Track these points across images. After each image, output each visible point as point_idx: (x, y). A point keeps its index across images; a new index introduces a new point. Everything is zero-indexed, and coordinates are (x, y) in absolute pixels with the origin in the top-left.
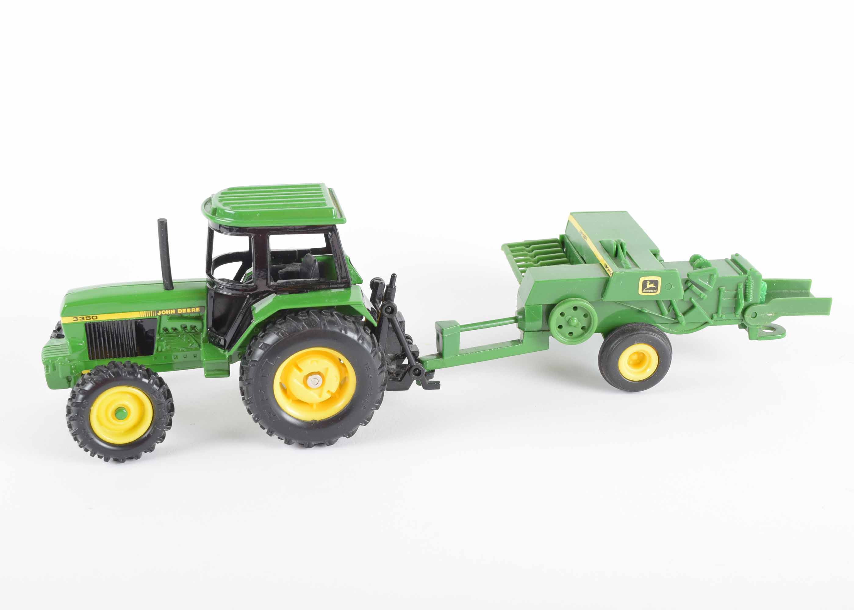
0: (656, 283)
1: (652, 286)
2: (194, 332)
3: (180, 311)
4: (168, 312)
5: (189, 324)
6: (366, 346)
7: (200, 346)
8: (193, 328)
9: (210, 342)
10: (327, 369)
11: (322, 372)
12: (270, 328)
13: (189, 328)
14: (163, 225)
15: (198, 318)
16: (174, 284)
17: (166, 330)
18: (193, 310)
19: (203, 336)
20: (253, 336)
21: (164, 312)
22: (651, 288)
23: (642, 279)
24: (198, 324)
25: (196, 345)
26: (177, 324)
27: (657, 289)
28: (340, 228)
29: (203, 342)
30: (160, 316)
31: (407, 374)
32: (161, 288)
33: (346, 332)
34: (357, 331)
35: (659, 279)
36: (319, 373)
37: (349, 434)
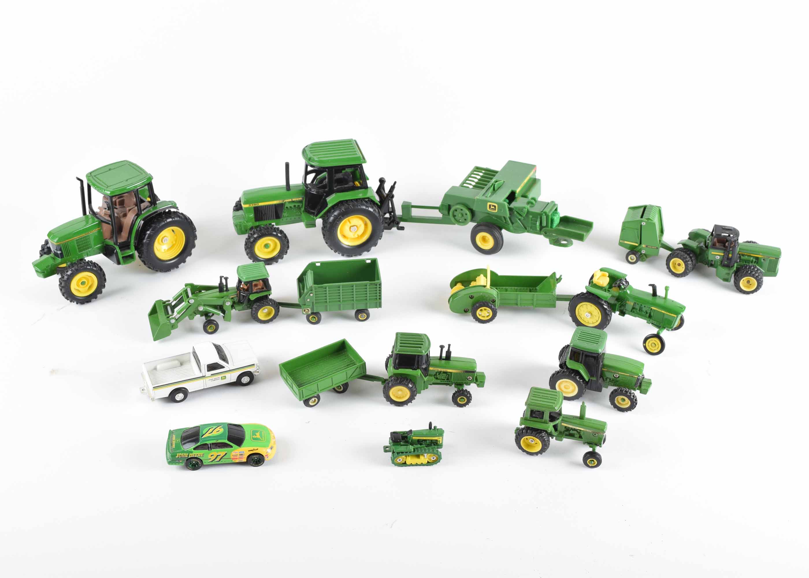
0: (495, 207)
1: (493, 207)
2: (299, 208)
3: (293, 200)
4: (288, 200)
5: (297, 205)
6: (376, 214)
7: (301, 213)
8: (299, 206)
9: (306, 211)
10: (360, 225)
11: (358, 226)
12: (336, 208)
13: (297, 206)
14: (287, 165)
15: (300, 202)
16: (291, 188)
17: (287, 207)
18: (299, 199)
19: (303, 209)
20: (329, 211)
21: (287, 201)
22: (492, 209)
23: (489, 204)
24: (300, 205)
25: (300, 213)
26: (292, 205)
27: (495, 209)
28: (363, 165)
29: (303, 212)
30: (285, 202)
31: (392, 223)
32: (284, 190)
33: (368, 208)
34: (372, 208)
35: (496, 205)
36: (357, 226)
37: (368, 251)
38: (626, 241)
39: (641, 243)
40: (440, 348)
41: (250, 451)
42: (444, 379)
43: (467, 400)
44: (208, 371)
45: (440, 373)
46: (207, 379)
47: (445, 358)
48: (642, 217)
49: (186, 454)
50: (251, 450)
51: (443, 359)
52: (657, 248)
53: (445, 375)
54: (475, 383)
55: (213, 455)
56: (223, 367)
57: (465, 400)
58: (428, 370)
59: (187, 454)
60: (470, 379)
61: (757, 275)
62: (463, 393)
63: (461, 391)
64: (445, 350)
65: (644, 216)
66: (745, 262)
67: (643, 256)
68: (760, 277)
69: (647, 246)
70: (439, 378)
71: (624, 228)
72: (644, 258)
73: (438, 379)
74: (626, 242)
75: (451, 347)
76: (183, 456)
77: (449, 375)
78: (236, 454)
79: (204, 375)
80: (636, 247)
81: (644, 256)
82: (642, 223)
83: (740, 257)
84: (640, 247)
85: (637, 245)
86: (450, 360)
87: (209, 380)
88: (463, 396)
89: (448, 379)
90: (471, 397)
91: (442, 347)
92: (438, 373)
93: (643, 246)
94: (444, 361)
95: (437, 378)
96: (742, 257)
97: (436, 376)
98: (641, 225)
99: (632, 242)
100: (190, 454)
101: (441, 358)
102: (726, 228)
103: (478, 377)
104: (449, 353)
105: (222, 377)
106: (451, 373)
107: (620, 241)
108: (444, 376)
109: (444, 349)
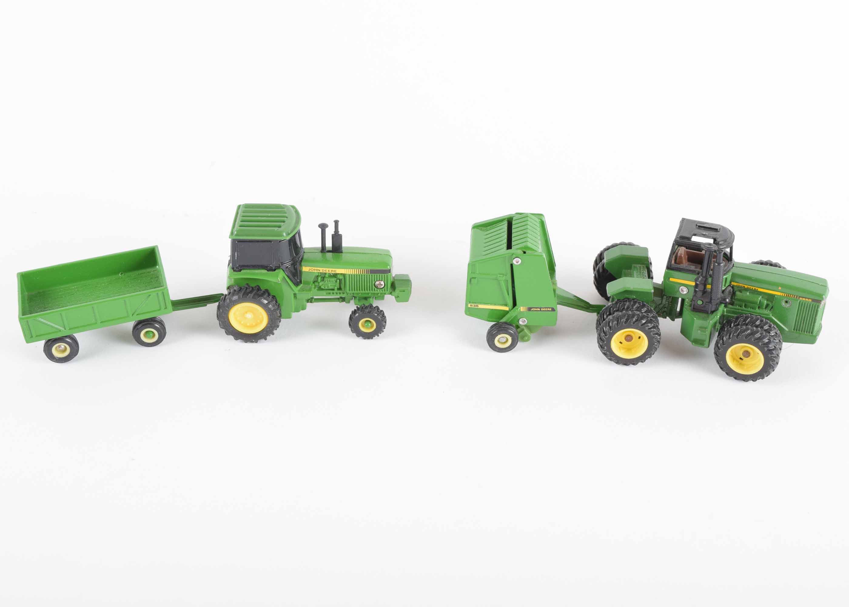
38: (481, 303)
39: (515, 304)
40: (320, 230)
42: (333, 290)
43: (377, 327)
45: (323, 276)
47: (331, 249)
48: (509, 246)
51: (329, 251)
52: (553, 310)
53: (334, 279)
54: (391, 293)
57: (372, 326)
58: (301, 272)
60: (382, 287)
61: (766, 340)
62: (369, 312)
63: (366, 307)
64: (330, 232)
65: (513, 243)
66: (745, 306)
67: (523, 330)
68: (771, 346)
69: (529, 309)
70: (323, 287)
71: (474, 276)
72: (526, 335)
73: (322, 289)
74: (481, 306)
75: (340, 224)
77: (340, 280)
80: (506, 313)
81: (526, 330)
82: (514, 262)
83: (733, 294)
84: (513, 314)
85: (506, 309)
86: (342, 252)
88: (370, 318)
89: (340, 289)
90: (385, 322)
91: (323, 227)
92: (319, 279)
93: (521, 308)
94: (331, 254)
95: (320, 289)
96: (738, 293)
97: (317, 284)
98: (512, 265)
99: (495, 304)
101: (323, 249)
102: (705, 225)
103: (396, 283)
104: (337, 237)
106: (344, 275)
107: (466, 305)
108: (331, 283)
109: (327, 230)
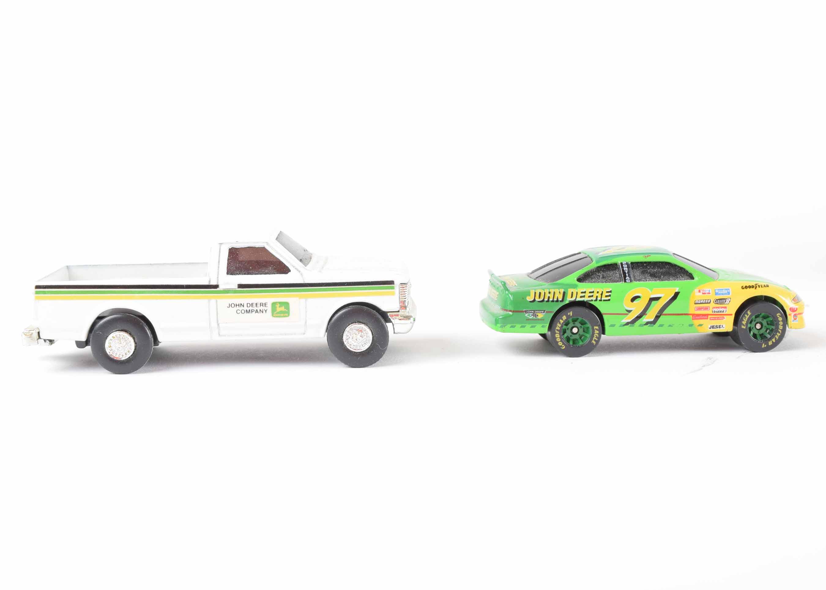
41: (746, 287)
44: (230, 272)
46: (224, 301)
49: (557, 291)
50: (750, 287)
55: (638, 297)
56: (283, 269)
59: (562, 291)
76: (547, 295)
78: (706, 297)
79: (213, 283)
87: (230, 305)
100: (570, 291)
105: (274, 304)
